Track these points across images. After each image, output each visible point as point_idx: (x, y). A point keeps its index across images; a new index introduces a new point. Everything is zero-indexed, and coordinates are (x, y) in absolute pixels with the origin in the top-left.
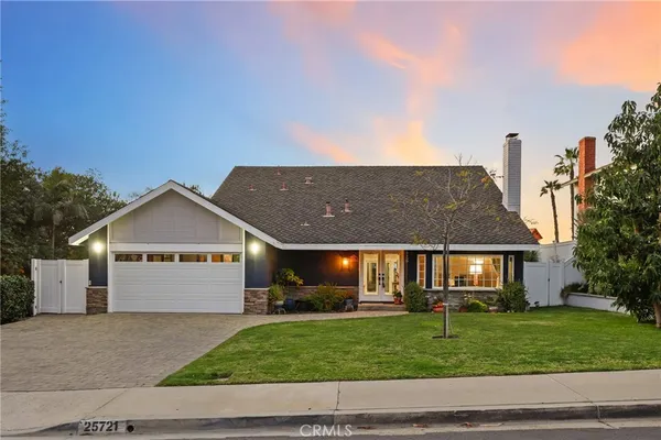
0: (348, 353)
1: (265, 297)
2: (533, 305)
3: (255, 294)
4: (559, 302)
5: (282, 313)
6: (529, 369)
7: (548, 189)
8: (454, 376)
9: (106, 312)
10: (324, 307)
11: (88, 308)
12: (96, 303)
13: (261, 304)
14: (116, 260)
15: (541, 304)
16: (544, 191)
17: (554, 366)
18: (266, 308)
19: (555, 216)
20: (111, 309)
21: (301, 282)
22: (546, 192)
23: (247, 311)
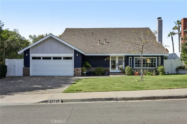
0: (114, 85)
1: (80, 70)
2: (167, 73)
3: (77, 70)
4: (176, 72)
5: (86, 76)
6: (168, 88)
7: (171, 35)
8: (147, 90)
9: (29, 76)
10: (99, 74)
11: (23, 75)
12: (26, 73)
13: (79, 73)
14: (32, 59)
15: (169, 73)
16: (169, 36)
17: (175, 87)
18: (81, 74)
19: (173, 44)
20: (31, 75)
21: (90, 66)
22: (170, 36)
23: (75, 75)
